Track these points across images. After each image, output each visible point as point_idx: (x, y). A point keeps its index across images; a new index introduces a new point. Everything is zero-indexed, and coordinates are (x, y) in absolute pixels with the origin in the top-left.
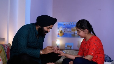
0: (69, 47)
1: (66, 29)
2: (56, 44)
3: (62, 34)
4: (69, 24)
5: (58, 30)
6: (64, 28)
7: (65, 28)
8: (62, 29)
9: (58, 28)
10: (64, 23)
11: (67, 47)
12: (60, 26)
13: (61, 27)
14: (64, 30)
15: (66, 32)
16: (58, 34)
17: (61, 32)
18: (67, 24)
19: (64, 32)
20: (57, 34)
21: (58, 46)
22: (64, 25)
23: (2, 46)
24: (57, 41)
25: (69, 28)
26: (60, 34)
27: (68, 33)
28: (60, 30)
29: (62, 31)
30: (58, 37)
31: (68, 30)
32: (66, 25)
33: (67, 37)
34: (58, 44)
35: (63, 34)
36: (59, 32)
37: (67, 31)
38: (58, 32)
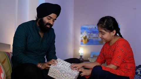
0: (95, 57)
1: (92, 34)
2: (79, 54)
3: (86, 40)
4: (95, 28)
5: (81, 36)
6: (88, 32)
7: (90, 33)
8: (86, 35)
9: (81, 33)
10: (89, 27)
11: (93, 56)
12: (83, 30)
13: (85, 31)
14: (89, 35)
15: (91, 38)
16: (82, 41)
17: (85, 38)
18: (92, 27)
19: (89, 38)
20: (80, 41)
21: (81, 56)
22: (89, 29)
23: (6, 54)
24: (79, 49)
25: (96, 33)
26: (84, 40)
27: (94, 39)
28: (83, 35)
29: (86, 36)
30: (82, 44)
31: (95, 35)
32: (91, 29)
33: (93, 44)
34: (81, 53)
35: (88, 41)
36: (83, 38)
37: (93, 37)
38: (81, 38)
